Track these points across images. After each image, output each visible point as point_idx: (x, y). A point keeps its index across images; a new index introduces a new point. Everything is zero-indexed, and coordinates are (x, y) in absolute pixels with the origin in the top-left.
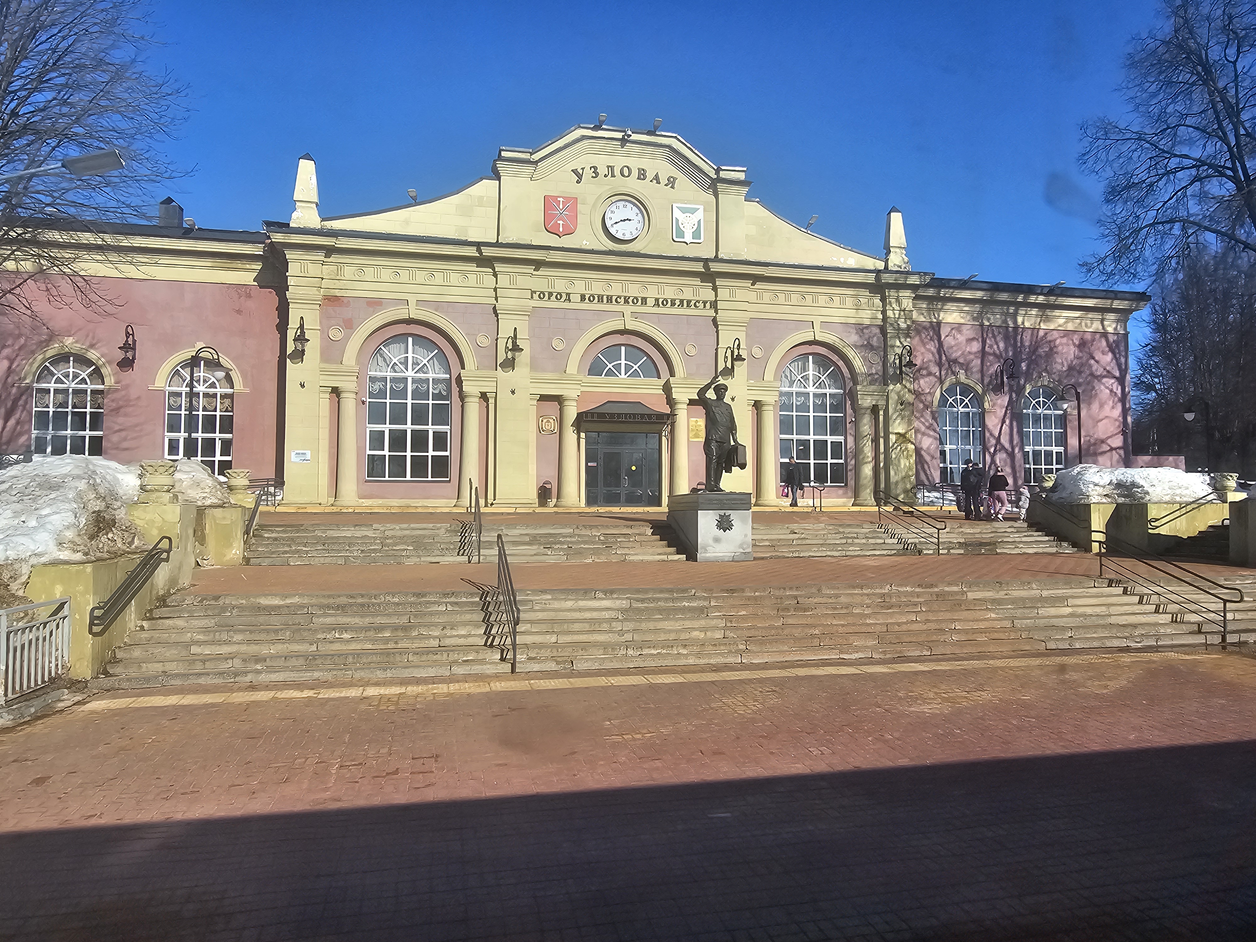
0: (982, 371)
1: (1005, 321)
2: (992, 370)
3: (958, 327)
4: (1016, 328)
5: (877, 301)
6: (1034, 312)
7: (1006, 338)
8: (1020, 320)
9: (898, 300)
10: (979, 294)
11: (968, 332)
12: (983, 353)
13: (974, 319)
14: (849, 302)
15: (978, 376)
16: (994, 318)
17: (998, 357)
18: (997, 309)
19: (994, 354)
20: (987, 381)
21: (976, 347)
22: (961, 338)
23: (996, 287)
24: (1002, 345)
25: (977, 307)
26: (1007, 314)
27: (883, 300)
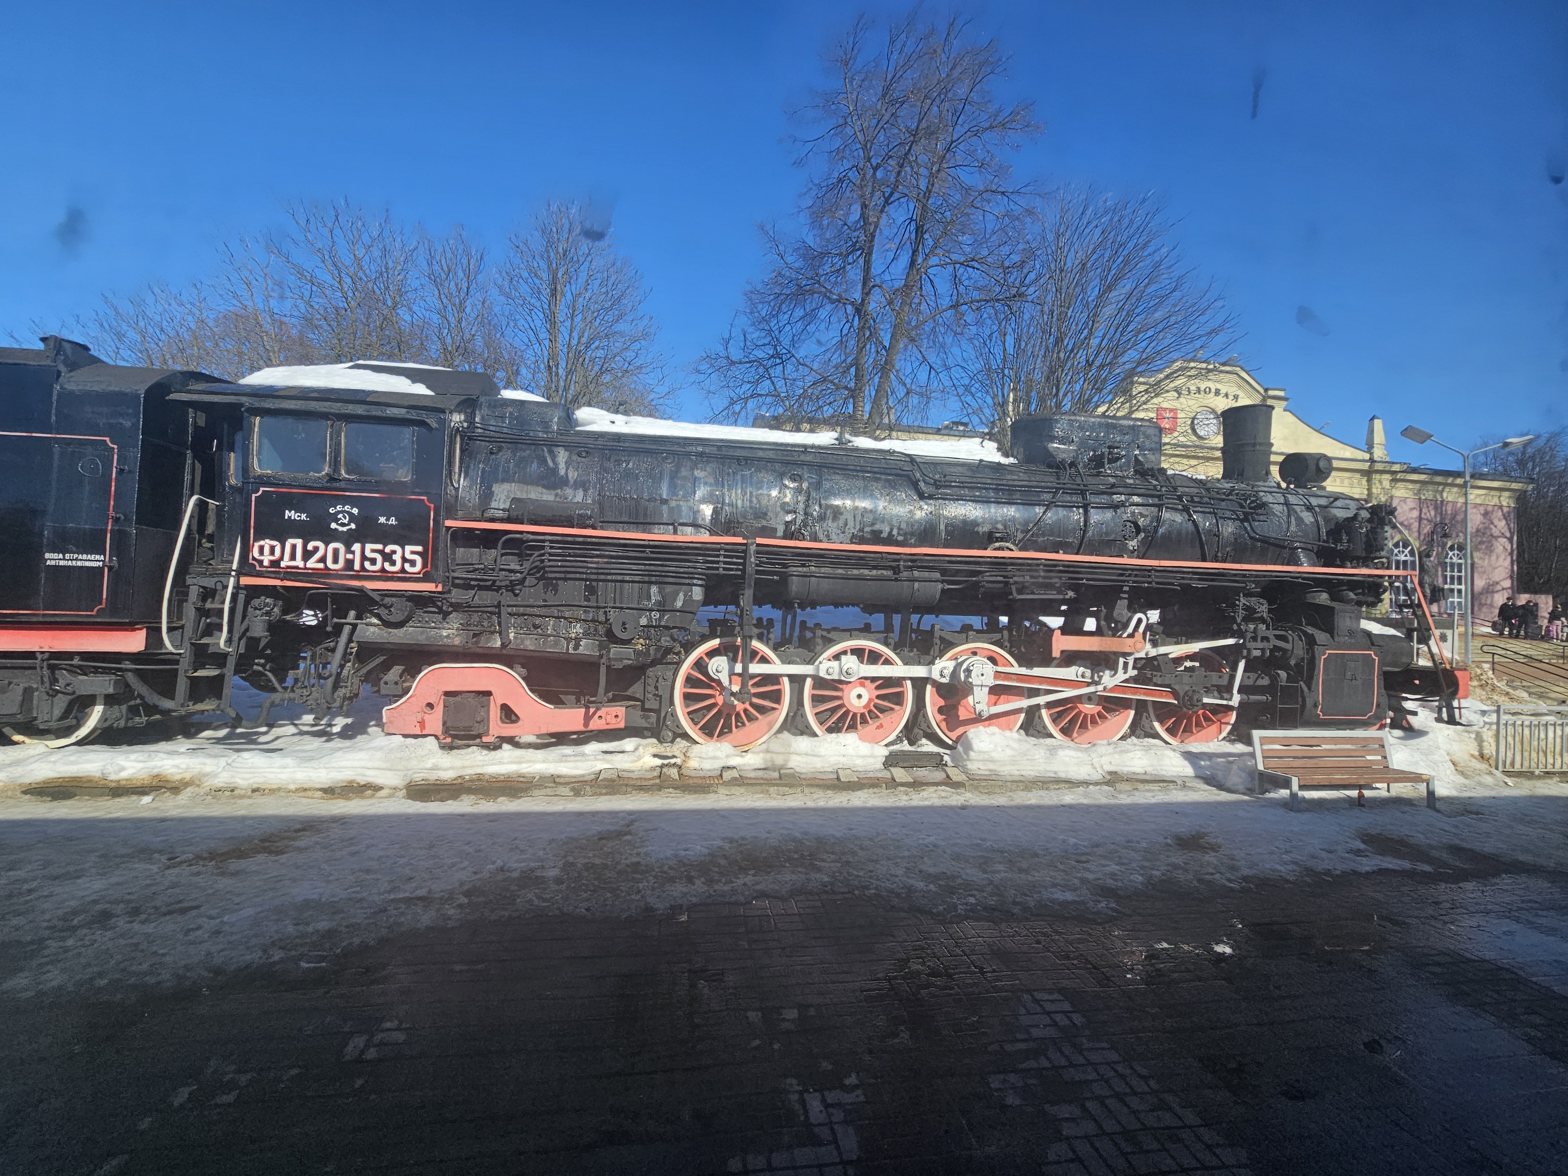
0: (1419, 532)
1: (1435, 496)
2: (1426, 531)
3: (1404, 500)
4: (1442, 501)
5: (1364, 482)
6: (1455, 490)
7: (1436, 508)
8: (1445, 495)
9: (1380, 482)
10: (1423, 477)
11: (1411, 504)
12: (1420, 519)
13: (1415, 494)
14: (1346, 482)
15: (1416, 534)
16: (1428, 494)
17: (1429, 521)
18: (1430, 487)
19: (1427, 520)
20: (1422, 537)
21: (1415, 514)
22: (1406, 508)
23: (1437, 473)
24: (1433, 513)
25: (1418, 486)
26: (1437, 491)
27: (1369, 481)
